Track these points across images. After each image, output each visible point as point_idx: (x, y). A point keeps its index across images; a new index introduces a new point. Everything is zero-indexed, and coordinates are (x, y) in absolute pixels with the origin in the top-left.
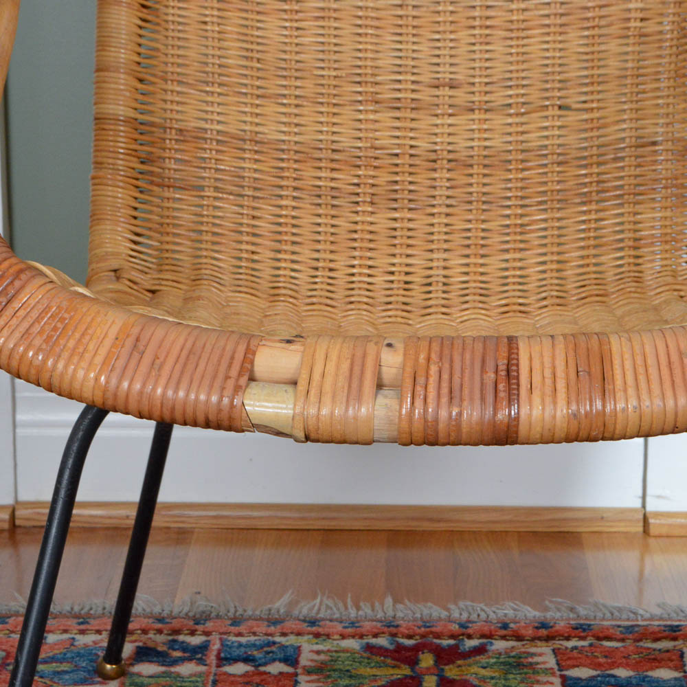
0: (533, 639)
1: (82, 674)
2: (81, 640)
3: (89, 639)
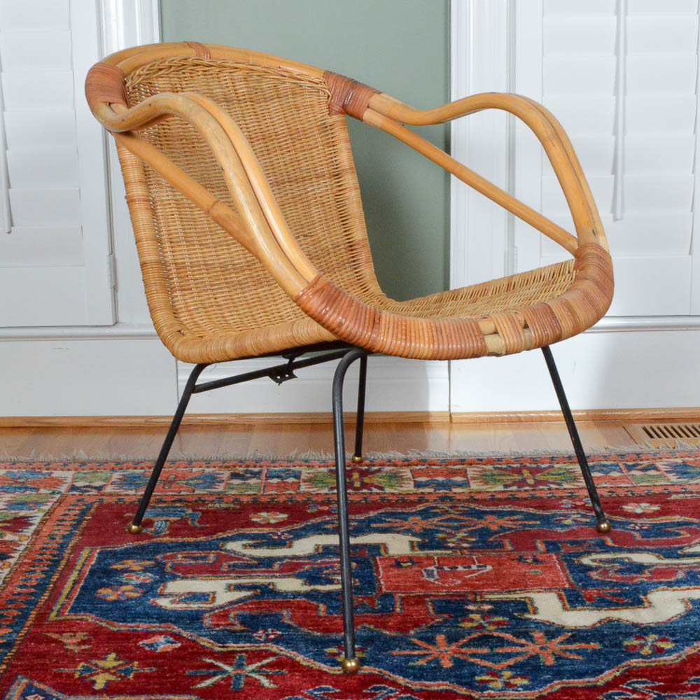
0: (402, 466)
2: (207, 470)
3: (211, 470)
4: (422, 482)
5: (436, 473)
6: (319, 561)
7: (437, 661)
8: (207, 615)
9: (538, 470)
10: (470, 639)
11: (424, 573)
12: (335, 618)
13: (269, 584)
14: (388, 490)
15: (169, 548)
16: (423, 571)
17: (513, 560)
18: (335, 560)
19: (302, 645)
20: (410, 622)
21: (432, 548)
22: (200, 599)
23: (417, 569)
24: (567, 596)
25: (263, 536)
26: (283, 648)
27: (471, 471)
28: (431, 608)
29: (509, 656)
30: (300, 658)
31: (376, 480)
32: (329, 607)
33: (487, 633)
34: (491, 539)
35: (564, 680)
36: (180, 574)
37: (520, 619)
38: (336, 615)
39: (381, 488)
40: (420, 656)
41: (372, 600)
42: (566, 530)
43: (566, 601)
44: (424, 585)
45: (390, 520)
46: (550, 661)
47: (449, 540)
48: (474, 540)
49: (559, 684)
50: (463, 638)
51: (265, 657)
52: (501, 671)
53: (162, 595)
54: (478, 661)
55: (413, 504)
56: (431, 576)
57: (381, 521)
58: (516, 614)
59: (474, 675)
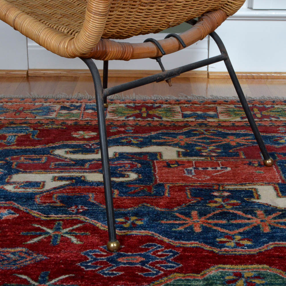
0: (174, 104)
1: (45, 113)
2: (45, 104)
3: (48, 104)
4: (187, 114)
5: (197, 109)
6: (116, 163)
7: (191, 228)
8: (38, 196)
9: (264, 109)
10: (214, 214)
11: (186, 172)
12: (124, 199)
13: (81, 177)
14: (164, 119)
15: (16, 153)
16: (185, 170)
17: (245, 164)
18: (126, 162)
19: (101, 216)
20: (175, 203)
21: (192, 156)
22: (34, 186)
23: (181, 168)
24: (280, 188)
25: (79, 146)
26: (88, 218)
27: (220, 109)
28: (189, 193)
29: (239, 226)
30: (99, 225)
31: (157, 112)
32: (120, 192)
33: (226, 211)
34: (231, 151)
35: (276, 242)
36: (21, 170)
37: (248, 202)
38: (125, 197)
39: (160, 118)
40: (180, 225)
41: (150, 188)
42: (281, 146)
43: (279, 192)
44: (185, 179)
45: (165, 137)
46: (267, 230)
47: (203, 151)
48: (219, 151)
49: (272, 244)
50: (210, 213)
51: (75, 224)
52: (234, 236)
53: (8, 183)
54: (219, 229)
55: (180, 128)
56: (191, 173)
57: (159, 138)
58: (245, 199)
59: (216, 237)
